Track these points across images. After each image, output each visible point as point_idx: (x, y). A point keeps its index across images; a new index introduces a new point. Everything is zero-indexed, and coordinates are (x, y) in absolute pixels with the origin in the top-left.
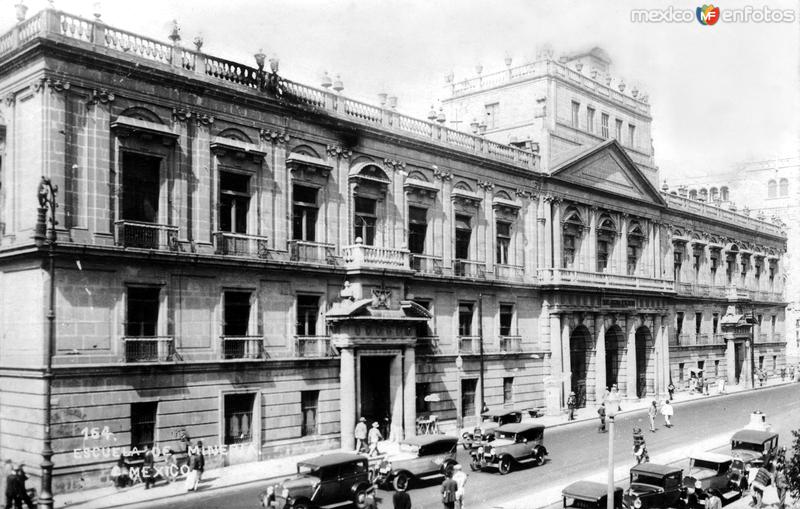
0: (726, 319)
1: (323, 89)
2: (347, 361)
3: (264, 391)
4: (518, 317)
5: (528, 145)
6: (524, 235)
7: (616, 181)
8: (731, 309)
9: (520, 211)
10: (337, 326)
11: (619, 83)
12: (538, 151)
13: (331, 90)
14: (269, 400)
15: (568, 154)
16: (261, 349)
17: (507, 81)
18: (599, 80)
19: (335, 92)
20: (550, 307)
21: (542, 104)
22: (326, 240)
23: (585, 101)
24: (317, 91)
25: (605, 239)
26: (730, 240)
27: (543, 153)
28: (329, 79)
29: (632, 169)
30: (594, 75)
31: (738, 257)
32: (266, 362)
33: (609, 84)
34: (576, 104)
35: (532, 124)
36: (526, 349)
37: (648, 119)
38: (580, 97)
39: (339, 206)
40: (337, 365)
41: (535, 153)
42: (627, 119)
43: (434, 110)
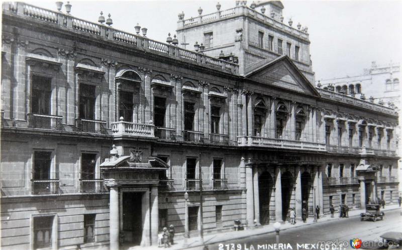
0: (359, 168)
1: (100, 23)
2: (114, 195)
3: (60, 214)
4: (225, 167)
5: (231, 59)
6: (228, 115)
7: (288, 81)
8: (363, 162)
9: (226, 100)
10: (108, 172)
11: (288, 21)
12: (237, 62)
13: (105, 24)
14: (63, 220)
15: (257, 64)
16: (57, 187)
17: (218, 18)
18: (276, 18)
19: (107, 26)
20: (246, 161)
21: (240, 34)
22: (101, 118)
23: (267, 32)
24: (96, 25)
25: (281, 117)
26: (361, 118)
27: (241, 63)
28: (103, 18)
29: (298, 74)
30: (272, 15)
31: (367, 129)
32: (61, 196)
33: (282, 21)
34: (261, 34)
35: (234, 46)
36: (231, 187)
37: (308, 43)
38: (264, 29)
39: (109, 96)
40: (108, 197)
41: (236, 64)
42: (294, 43)
43: (171, 36)
